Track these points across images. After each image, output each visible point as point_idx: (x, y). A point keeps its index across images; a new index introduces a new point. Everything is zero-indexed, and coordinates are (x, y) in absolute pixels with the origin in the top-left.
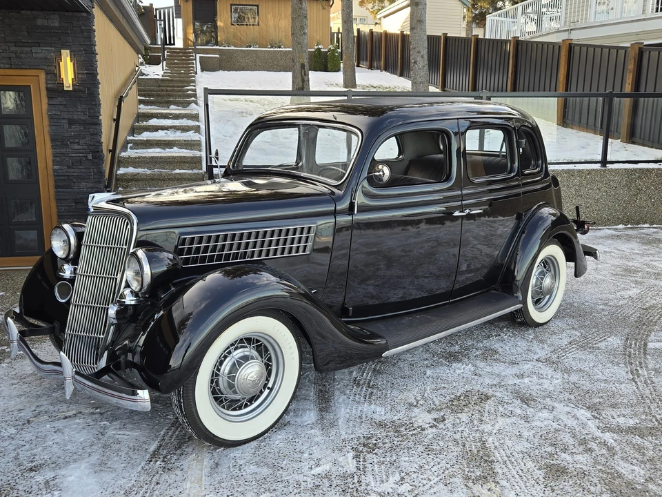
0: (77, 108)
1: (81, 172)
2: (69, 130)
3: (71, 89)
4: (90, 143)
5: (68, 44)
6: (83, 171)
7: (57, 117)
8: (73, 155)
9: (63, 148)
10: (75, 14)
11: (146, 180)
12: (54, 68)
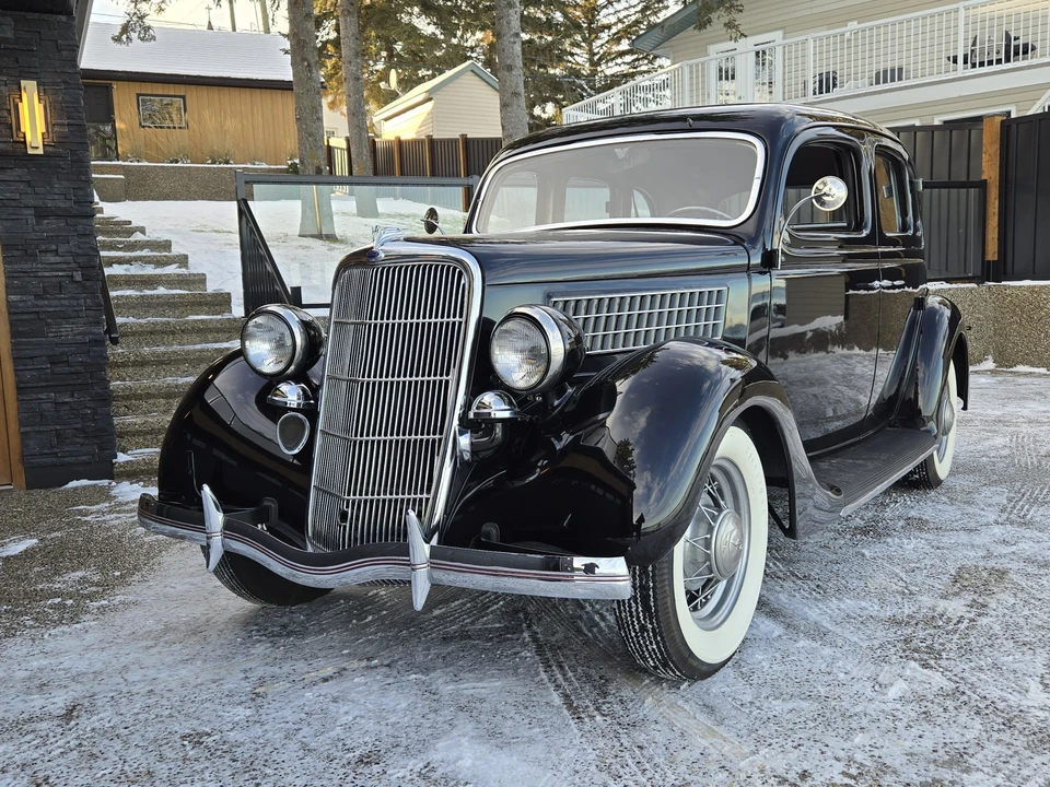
0: (52, 187)
1: (61, 306)
2: (36, 228)
3: (40, 151)
4: (78, 251)
5: (32, 70)
6: (66, 302)
7: (13, 203)
8: (47, 274)
9: (27, 262)
10: (46, 16)
11: (141, 334)
12: (6, 114)
